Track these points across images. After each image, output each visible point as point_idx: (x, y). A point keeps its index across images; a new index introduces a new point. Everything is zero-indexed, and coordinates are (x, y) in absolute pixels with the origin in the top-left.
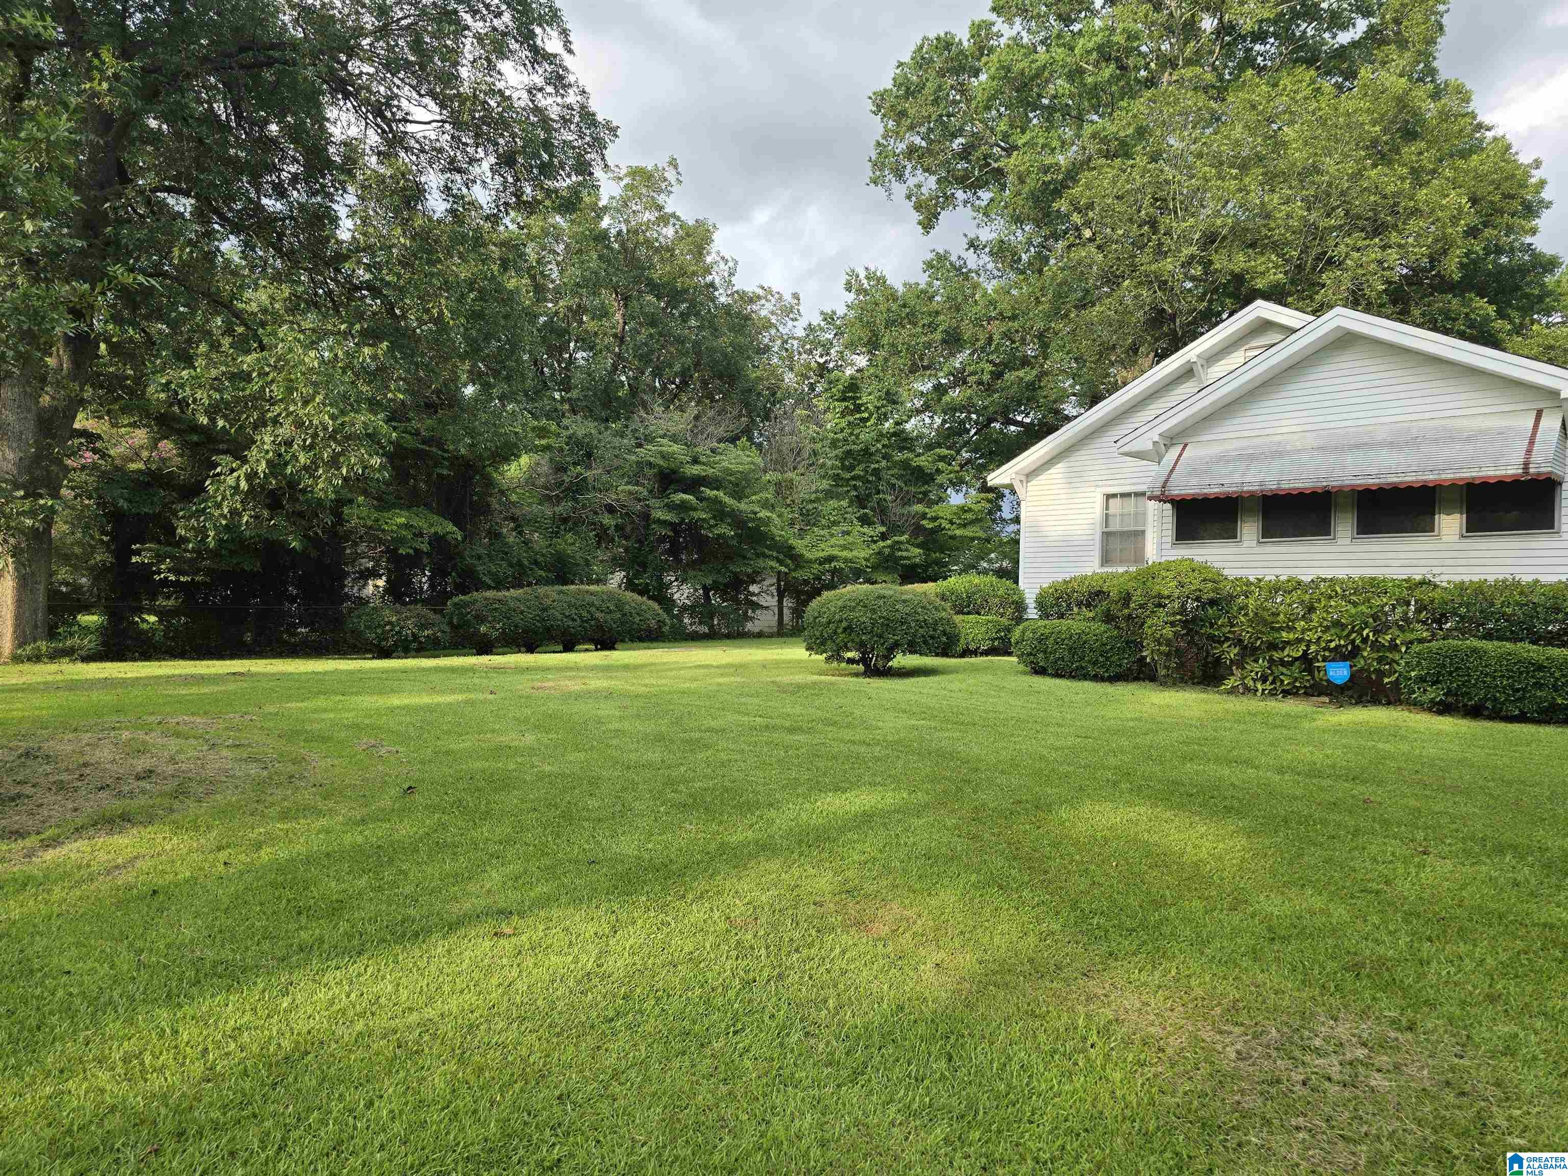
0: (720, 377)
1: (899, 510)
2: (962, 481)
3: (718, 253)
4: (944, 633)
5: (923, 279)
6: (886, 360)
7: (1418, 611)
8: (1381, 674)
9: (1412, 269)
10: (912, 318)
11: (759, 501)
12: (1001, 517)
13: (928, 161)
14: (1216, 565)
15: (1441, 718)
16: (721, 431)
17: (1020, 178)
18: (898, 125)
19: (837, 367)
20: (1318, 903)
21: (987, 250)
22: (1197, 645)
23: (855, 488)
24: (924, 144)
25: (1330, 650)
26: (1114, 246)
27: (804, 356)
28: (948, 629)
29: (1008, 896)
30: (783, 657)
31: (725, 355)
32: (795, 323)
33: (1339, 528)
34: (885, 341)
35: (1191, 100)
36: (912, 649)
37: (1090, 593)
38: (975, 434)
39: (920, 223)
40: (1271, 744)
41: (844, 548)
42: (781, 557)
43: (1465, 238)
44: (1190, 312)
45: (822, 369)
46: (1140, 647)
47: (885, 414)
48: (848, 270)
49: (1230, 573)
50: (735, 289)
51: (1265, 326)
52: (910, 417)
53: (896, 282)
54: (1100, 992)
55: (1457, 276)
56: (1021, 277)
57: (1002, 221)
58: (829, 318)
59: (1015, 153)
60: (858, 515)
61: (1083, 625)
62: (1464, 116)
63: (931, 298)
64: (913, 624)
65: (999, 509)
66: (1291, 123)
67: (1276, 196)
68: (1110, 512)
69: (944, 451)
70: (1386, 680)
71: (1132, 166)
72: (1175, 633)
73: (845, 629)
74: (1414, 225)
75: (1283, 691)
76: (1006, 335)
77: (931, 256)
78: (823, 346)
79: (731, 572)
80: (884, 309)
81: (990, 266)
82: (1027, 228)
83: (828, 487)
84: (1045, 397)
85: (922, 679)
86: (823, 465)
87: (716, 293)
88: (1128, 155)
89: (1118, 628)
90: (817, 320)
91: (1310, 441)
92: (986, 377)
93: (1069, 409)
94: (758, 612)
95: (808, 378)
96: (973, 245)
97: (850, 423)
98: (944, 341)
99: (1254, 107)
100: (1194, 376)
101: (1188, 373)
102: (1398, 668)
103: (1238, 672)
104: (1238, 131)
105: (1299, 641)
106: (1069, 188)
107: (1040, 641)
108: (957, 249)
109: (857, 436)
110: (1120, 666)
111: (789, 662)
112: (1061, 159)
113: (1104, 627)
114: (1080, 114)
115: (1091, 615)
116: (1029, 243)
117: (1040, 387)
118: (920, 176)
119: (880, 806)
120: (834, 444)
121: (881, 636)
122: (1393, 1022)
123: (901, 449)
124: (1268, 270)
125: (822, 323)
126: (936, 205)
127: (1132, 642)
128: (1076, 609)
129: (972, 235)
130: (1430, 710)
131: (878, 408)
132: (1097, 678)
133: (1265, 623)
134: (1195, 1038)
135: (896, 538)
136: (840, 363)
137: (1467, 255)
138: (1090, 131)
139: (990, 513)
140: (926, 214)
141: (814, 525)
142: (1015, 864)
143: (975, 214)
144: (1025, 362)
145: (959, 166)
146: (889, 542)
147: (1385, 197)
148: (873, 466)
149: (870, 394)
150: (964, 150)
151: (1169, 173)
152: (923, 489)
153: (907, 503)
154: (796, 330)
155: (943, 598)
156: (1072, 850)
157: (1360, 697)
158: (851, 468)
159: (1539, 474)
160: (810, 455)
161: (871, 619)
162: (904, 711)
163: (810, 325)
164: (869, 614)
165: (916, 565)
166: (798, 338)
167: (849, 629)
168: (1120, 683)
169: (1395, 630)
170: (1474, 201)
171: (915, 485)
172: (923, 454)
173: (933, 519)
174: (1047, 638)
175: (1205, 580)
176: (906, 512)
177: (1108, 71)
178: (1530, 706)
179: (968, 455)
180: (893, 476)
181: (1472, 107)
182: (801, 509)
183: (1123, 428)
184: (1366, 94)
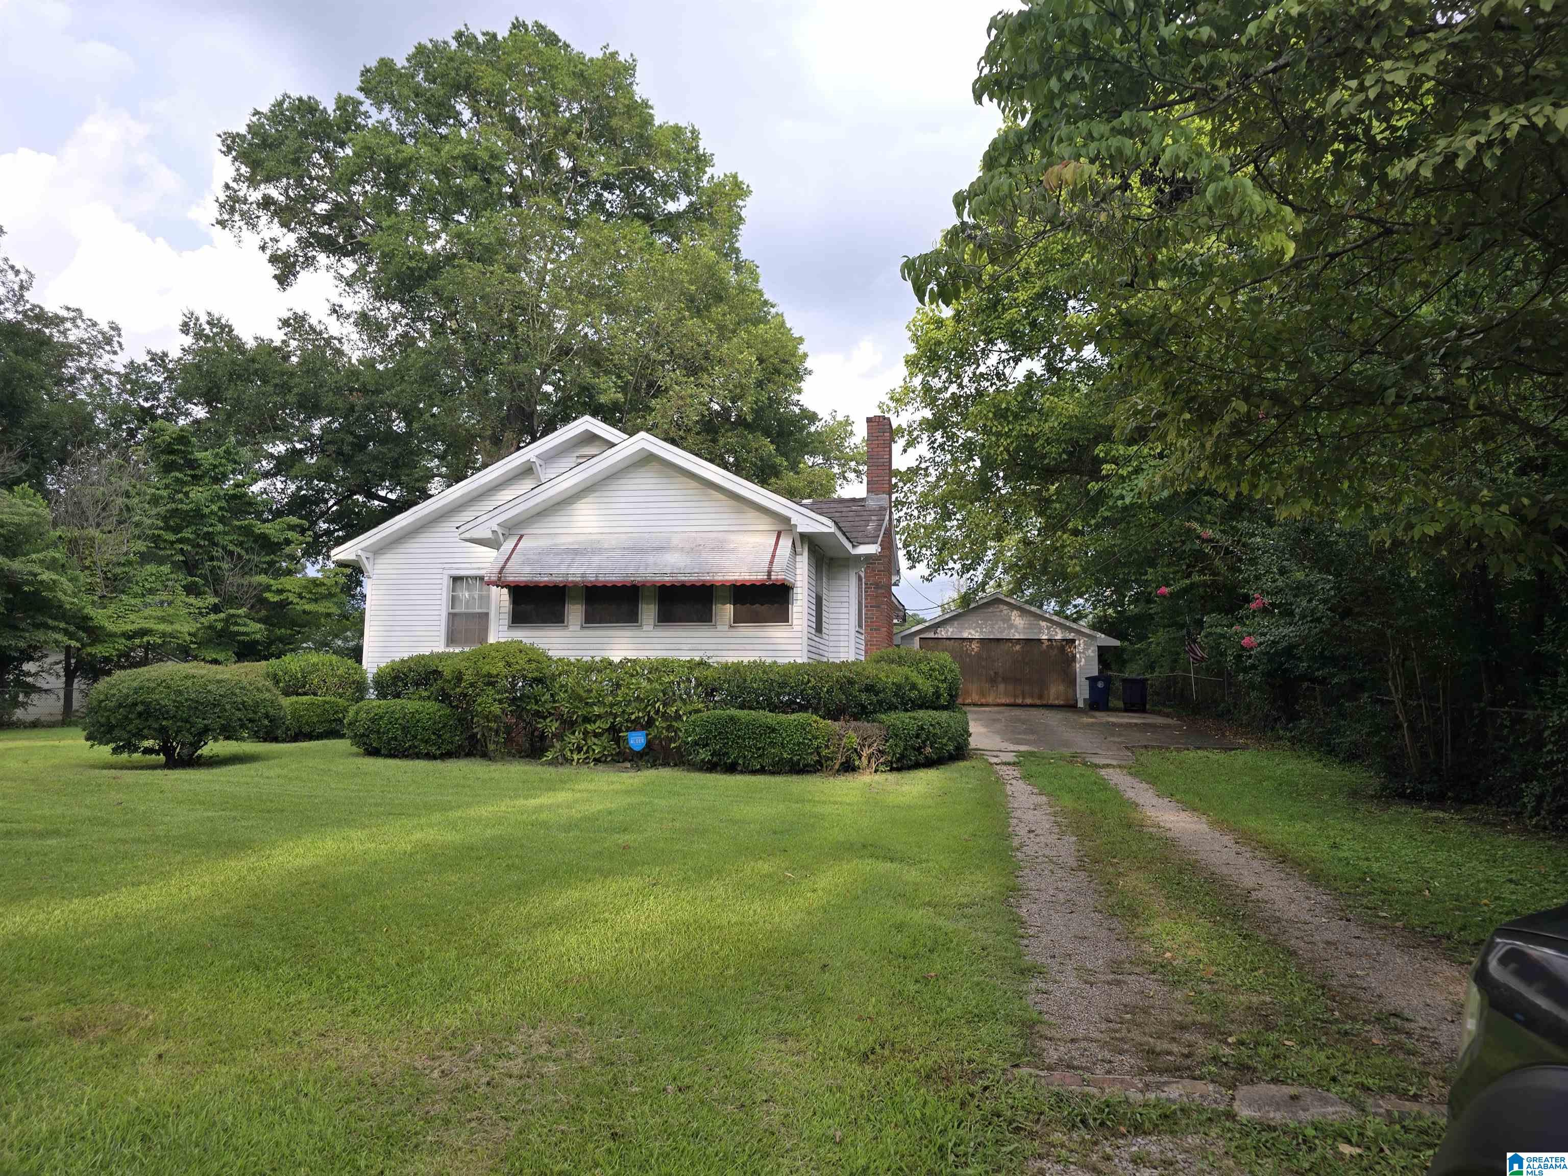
1: (238, 580)
2: (317, 552)
3: (6, 260)
4: (267, 716)
5: (277, 337)
6: (229, 415)
7: (697, 686)
8: (669, 740)
9: (721, 406)
10: (262, 374)
11: (41, 561)
13: (286, 217)
14: (541, 646)
17: (385, 257)
18: (252, 172)
21: (351, 319)
22: (524, 720)
23: (182, 551)
25: (632, 722)
27: (124, 396)
28: (272, 712)
32: (113, 357)
33: (644, 617)
34: (228, 394)
36: (229, 733)
37: (427, 673)
38: (334, 504)
41: (162, 620)
42: (72, 628)
43: (755, 388)
45: (147, 415)
46: (471, 723)
47: (224, 475)
48: (186, 312)
49: (554, 654)
50: (29, 306)
52: (255, 480)
53: (245, 334)
57: (366, 295)
59: (380, 232)
60: (184, 583)
61: (417, 705)
62: (755, 291)
63: (286, 358)
64: (228, 707)
68: (456, 594)
70: (673, 745)
72: (503, 710)
73: (140, 714)
74: (720, 371)
75: (595, 760)
78: (150, 389)
80: (229, 362)
81: (355, 336)
82: (393, 307)
83: (144, 549)
84: (410, 475)
85: (237, 767)
86: (137, 525)
88: (489, 261)
89: (452, 706)
91: (621, 542)
92: (346, 448)
93: (431, 488)
94: (34, 696)
95: (127, 422)
96: (335, 310)
98: (299, 405)
100: (532, 474)
101: (527, 471)
102: (680, 735)
103: (557, 744)
105: (608, 714)
106: (434, 278)
107: (373, 720)
109: (187, 495)
110: (452, 743)
112: (427, 248)
113: (437, 705)
114: (446, 211)
115: (426, 694)
116: (396, 321)
117: (404, 465)
120: (155, 501)
121: (187, 721)
122: (579, 1020)
123: (245, 513)
125: (149, 364)
126: (295, 263)
127: (465, 719)
128: (412, 689)
129: (335, 303)
131: (215, 466)
132: (430, 756)
133: (581, 699)
134: (410, 1068)
135: (232, 611)
136: (171, 411)
138: (455, 230)
139: (347, 588)
140: (283, 270)
141: (123, 592)
143: (337, 282)
144: (389, 438)
145: (322, 230)
146: (222, 615)
148: (205, 529)
150: (328, 216)
153: (248, 572)
155: (274, 678)
156: (347, 922)
157: (655, 761)
158: (178, 529)
159: (777, 580)
160: (121, 510)
161: (175, 701)
162: (202, 803)
163: (132, 362)
164: (173, 697)
165: (257, 642)
166: (117, 374)
167: (146, 715)
168: (451, 760)
169: (679, 703)
170: (761, 360)
171: (259, 555)
172: (272, 520)
173: (280, 592)
174: (381, 718)
175: (530, 660)
176: (246, 583)
177: (474, 180)
178: (767, 761)
179: (325, 526)
180: (231, 542)
181: (760, 286)
182: (105, 573)
183: (467, 515)
184: (686, 257)
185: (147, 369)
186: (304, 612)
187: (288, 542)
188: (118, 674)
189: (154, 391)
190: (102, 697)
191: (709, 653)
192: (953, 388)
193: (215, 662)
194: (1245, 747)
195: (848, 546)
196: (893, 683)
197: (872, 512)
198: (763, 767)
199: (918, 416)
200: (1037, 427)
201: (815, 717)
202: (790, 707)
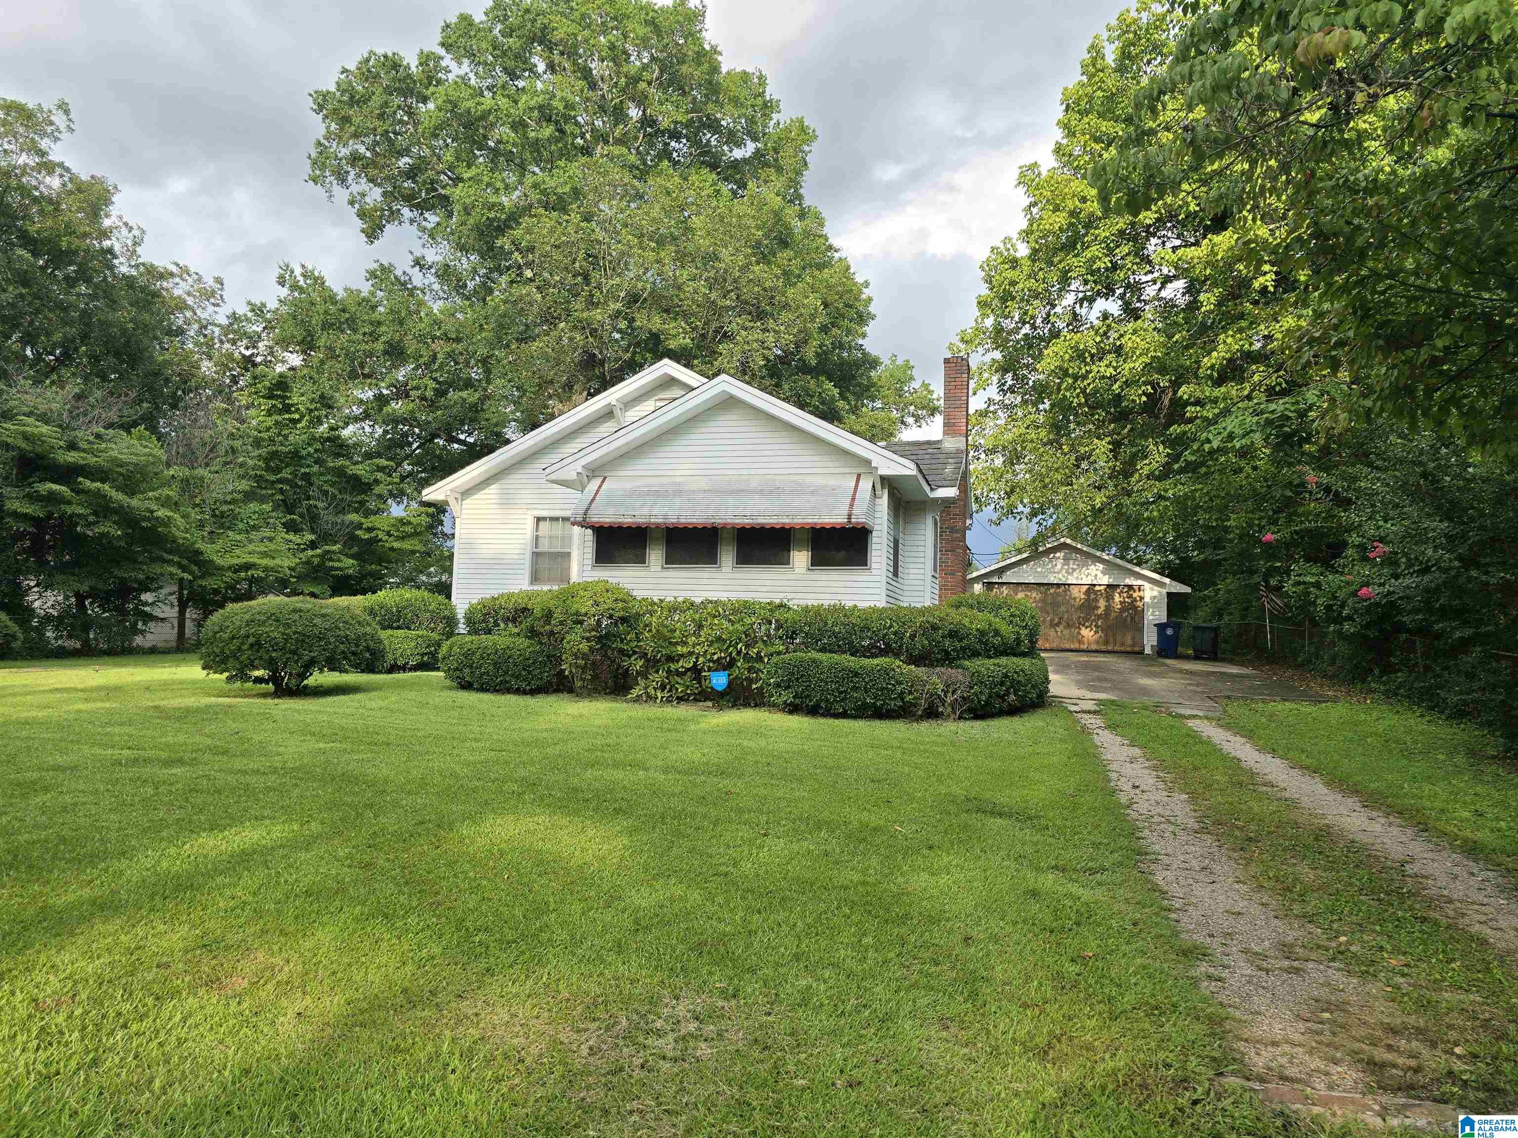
0: (117, 354)
1: (331, 518)
2: (402, 493)
3: (120, 217)
4: (368, 649)
5: (366, 288)
6: (322, 362)
7: (777, 629)
8: (751, 681)
9: (784, 351)
10: (352, 323)
11: (157, 499)
12: (442, 532)
13: (373, 172)
14: (626, 586)
15: (790, 717)
16: (113, 415)
17: (465, 209)
18: (342, 129)
19: (266, 363)
20: (678, 891)
21: (433, 271)
22: (609, 658)
23: (281, 491)
24: (368, 154)
25: (714, 662)
26: (551, 290)
27: (227, 346)
28: (371, 643)
29: (393, 925)
30: (175, 677)
31: (124, 331)
32: (216, 309)
33: (724, 558)
34: (321, 342)
35: (617, 175)
36: (333, 665)
37: (516, 610)
38: (418, 448)
39: (363, 231)
40: (662, 747)
41: (265, 555)
42: (185, 562)
43: (819, 333)
44: (617, 360)
45: (248, 362)
46: (559, 660)
47: (319, 418)
48: (282, 264)
49: (639, 594)
50: (140, 260)
51: (670, 382)
52: (347, 424)
53: (337, 285)
54: (470, 1012)
55: (814, 362)
56: (468, 303)
57: (447, 247)
58: (258, 310)
59: (461, 185)
60: (283, 520)
61: (508, 641)
62: (820, 236)
63: (374, 308)
64: (332, 640)
65: (441, 523)
66: (698, 214)
67: (685, 273)
68: (540, 533)
69: (383, 462)
70: (754, 686)
71: (567, 221)
72: (590, 647)
73: (252, 645)
74: (785, 316)
75: (678, 698)
76: (449, 355)
77: (376, 266)
78: (250, 338)
79: (116, 577)
80: (322, 311)
81: (436, 287)
82: (472, 258)
83: (247, 488)
84: (487, 420)
85: (342, 698)
86: (241, 465)
87: (116, 261)
88: (564, 210)
89: (541, 643)
90: (242, 310)
91: (703, 484)
92: (429, 394)
93: (509, 433)
94: (152, 625)
95: (231, 370)
96: (418, 263)
97: (277, 423)
98: (386, 352)
99: (668, 194)
100: (613, 417)
101: (608, 414)
102: (762, 676)
103: (642, 682)
104: (656, 212)
105: (691, 653)
106: (512, 228)
107: (466, 656)
108: (403, 266)
109: (286, 437)
110: (541, 679)
111: (181, 682)
112: (505, 200)
113: (527, 642)
114: (522, 163)
115: (516, 630)
116: (475, 271)
117: (483, 410)
118: (363, 185)
119: (264, 842)
120: (257, 443)
121: (294, 653)
122: (723, 992)
123: (338, 455)
124: (679, 333)
125: (250, 314)
126: (381, 217)
127: (554, 656)
128: (502, 625)
129: (418, 254)
130: (783, 710)
131: (311, 411)
132: (518, 691)
133: (665, 638)
134: (555, 1042)
135: (327, 548)
136: (269, 358)
137: (820, 347)
138: (531, 180)
139: (431, 527)
140: (371, 224)
141: (229, 528)
142: (406, 889)
143: (420, 234)
144: (469, 384)
145: (406, 185)
146: (318, 551)
147: (765, 290)
148: (303, 470)
149: (302, 395)
150: (411, 170)
151: (600, 235)
152: (359, 498)
153: (342, 511)
154: (217, 317)
155: (372, 612)
156: (467, 866)
157: (735, 701)
158: (278, 470)
159: (858, 523)
160: (227, 452)
161: (283, 634)
162: (313, 734)
163: (234, 313)
164: (281, 629)
165: (348, 577)
166: (219, 326)
167: (257, 645)
168: (540, 696)
169: (760, 645)
170: (826, 305)
171: (351, 494)
172: (361, 462)
173: (370, 530)
174: (473, 653)
175: (616, 600)
176: (339, 521)
177: (548, 131)
178: (850, 705)
179: (409, 468)
180: (325, 482)
181: (825, 231)
182: (213, 510)
183: (553, 457)
184: (752, 204)
185: (248, 320)
186: (392, 549)
187: (377, 482)
188: (231, 607)
189: (253, 340)
190: (217, 629)
191: (790, 596)
192: (1026, 329)
193: (313, 595)
194: (1335, 700)
195: (927, 489)
196: (978, 630)
197: (948, 455)
198: (845, 711)
199: (988, 358)
200: (1115, 369)
201: (898, 662)
202: (872, 652)
